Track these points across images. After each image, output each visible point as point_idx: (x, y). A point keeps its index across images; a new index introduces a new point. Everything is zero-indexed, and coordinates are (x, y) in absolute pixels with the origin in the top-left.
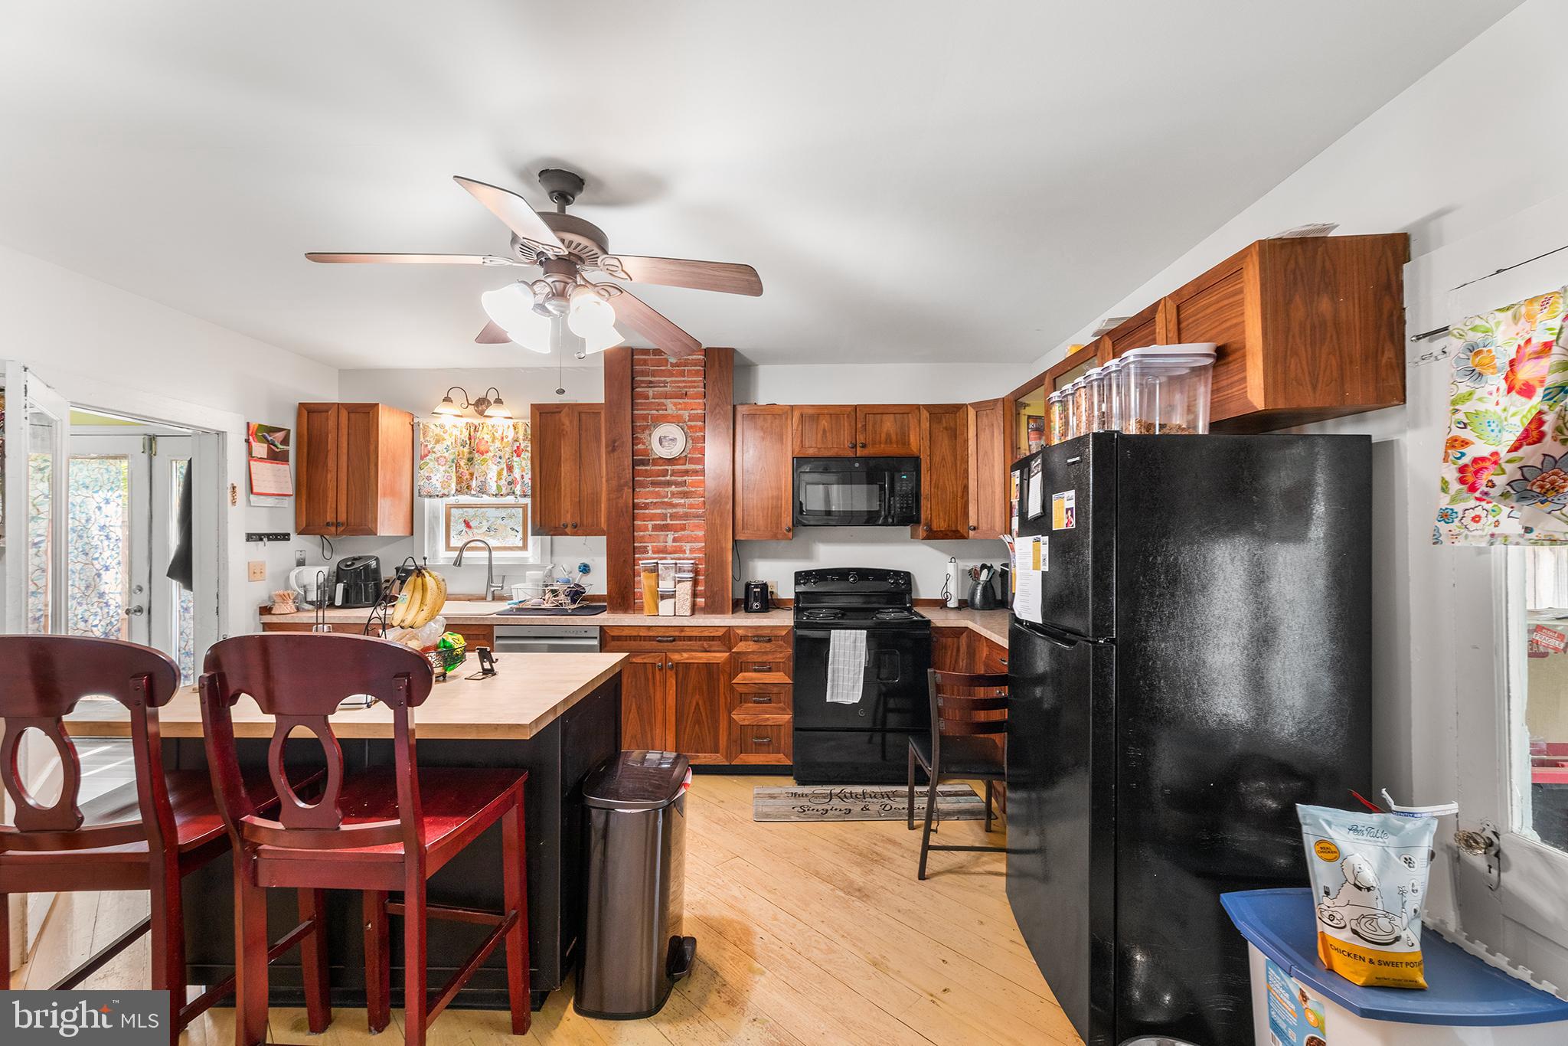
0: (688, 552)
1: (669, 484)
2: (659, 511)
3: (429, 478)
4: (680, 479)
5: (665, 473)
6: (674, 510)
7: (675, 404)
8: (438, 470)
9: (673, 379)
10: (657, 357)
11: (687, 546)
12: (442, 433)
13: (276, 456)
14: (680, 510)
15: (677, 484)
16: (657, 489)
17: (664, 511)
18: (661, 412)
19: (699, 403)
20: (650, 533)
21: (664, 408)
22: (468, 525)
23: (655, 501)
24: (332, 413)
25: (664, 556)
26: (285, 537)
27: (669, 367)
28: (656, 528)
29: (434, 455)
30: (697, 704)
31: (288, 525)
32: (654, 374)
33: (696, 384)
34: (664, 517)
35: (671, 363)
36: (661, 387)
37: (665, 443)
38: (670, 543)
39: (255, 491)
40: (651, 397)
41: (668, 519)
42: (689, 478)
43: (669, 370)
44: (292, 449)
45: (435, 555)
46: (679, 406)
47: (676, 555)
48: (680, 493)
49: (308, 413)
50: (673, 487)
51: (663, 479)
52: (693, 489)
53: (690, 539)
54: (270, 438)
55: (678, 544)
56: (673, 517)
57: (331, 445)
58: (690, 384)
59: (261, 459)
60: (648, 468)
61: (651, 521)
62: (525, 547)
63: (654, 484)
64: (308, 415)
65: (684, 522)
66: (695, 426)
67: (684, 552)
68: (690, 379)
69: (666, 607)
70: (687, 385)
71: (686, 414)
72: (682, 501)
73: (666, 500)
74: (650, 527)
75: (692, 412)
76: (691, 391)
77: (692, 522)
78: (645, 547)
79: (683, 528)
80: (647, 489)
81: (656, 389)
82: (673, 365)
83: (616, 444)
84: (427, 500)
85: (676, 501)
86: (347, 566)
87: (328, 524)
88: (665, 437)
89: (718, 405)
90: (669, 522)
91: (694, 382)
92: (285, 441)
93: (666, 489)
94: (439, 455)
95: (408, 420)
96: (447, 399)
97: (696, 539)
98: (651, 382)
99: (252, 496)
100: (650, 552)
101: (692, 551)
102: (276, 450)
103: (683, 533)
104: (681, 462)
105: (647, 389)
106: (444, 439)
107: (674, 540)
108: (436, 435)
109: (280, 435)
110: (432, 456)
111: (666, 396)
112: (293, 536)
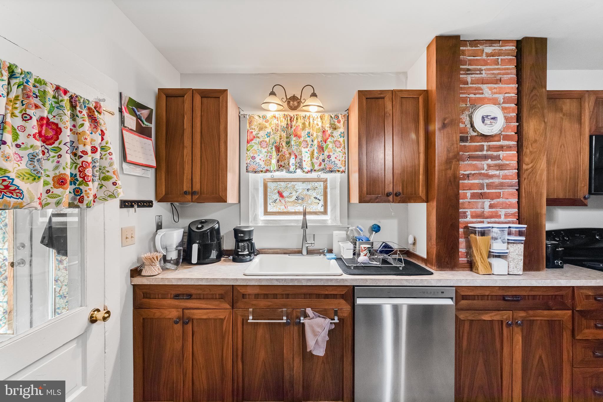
0: (503, 217)
1: (486, 158)
2: (476, 181)
3: (253, 158)
4: (495, 153)
5: (481, 149)
6: (491, 181)
7: (491, 89)
8: (261, 152)
9: (488, 67)
10: (474, 48)
11: (502, 212)
12: (264, 123)
13: (142, 131)
14: (496, 181)
15: (493, 158)
16: (474, 162)
17: (481, 181)
18: (477, 96)
19: (512, 88)
20: (469, 200)
21: (481, 91)
22: (281, 195)
23: (473, 172)
24: (188, 98)
25: (482, 220)
26: (148, 204)
27: (484, 57)
28: (473, 196)
29: (258, 139)
30: (540, 357)
31: (150, 193)
32: (471, 63)
33: (509, 71)
34: (481, 186)
35: (486, 53)
36: (477, 74)
37: (487, 121)
38: (487, 209)
39: (127, 159)
40: (469, 82)
41: (485, 188)
42: (504, 152)
43: (484, 60)
44: (153, 127)
45: (255, 218)
46: (495, 91)
47: (493, 220)
48: (496, 165)
49: (166, 97)
50: (490, 160)
51: (480, 153)
52: (507, 162)
53: (504, 205)
54: (138, 113)
55: (494, 210)
56: (489, 186)
57: (187, 125)
58: (503, 71)
59: (131, 130)
60: (467, 144)
61: (470, 189)
62: (325, 212)
63: (471, 157)
64: (166, 98)
65: (499, 191)
66: (509, 108)
67: (499, 216)
68: (504, 67)
69: (499, 266)
70: (501, 72)
71: (501, 97)
72: (497, 172)
73: (483, 172)
74: (469, 195)
75: (507, 95)
76: (506, 77)
77: (506, 190)
78: (465, 213)
79: (498, 196)
80: (466, 162)
81: (473, 76)
82: (488, 55)
83: (446, 122)
84: (250, 175)
85: (491, 172)
86: (198, 228)
87: (186, 193)
88: (488, 116)
89: (534, 88)
90: (486, 190)
91: (508, 69)
92: (149, 119)
93: (483, 162)
94: (261, 139)
96: (272, 93)
97: (509, 206)
98: (468, 70)
99: (125, 165)
100: (469, 217)
101: (506, 216)
102: (143, 125)
103: (498, 200)
104: (496, 139)
105: (465, 76)
106: (266, 127)
107: (491, 206)
108: (260, 124)
109: (145, 112)
110: (256, 141)
111: (483, 82)
112: (155, 203)
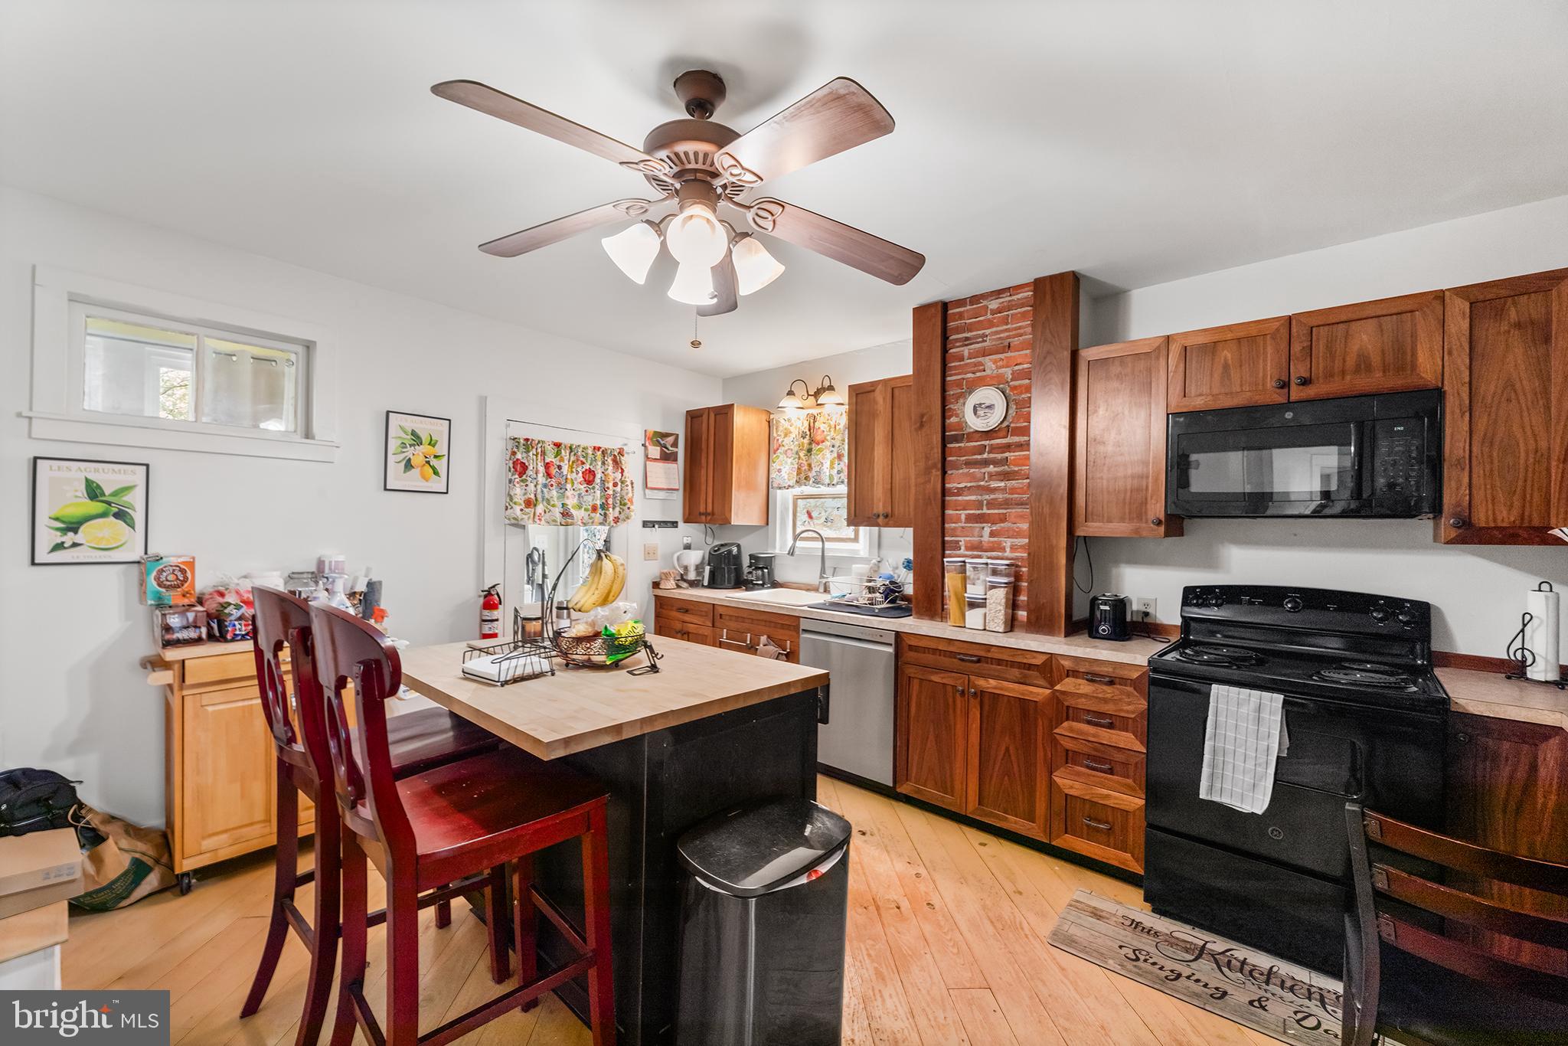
0: (1008, 550)
1: (986, 463)
2: (973, 498)
3: (779, 471)
4: (999, 456)
5: (982, 450)
6: (992, 496)
7: (995, 362)
8: (786, 463)
9: (994, 329)
10: (974, 306)
11: (1008, 543)
12: (789, 427)
13: (668, 457)
14: (1000, 496)
15: (995, 462)
16: (972, 471)
17: (979, 497)
18: (978, 374)
19: (1026, 354)
20: (963, 525)
21: (981, 368)
22: (810, 517)
23: (969, 485)
24: (705, 417)
25: (980, 553)
26: (674, 524)
27: (989, 316)
28: (970, 519)
29: (783, 448)
30: (1007, 749)
31: (677, 514)
32: (970, 328)
33: (1022, 331)
34: (979, 505)
35: (991, 310)
36: (978, 343)
37: (981, 412)
38: (986, 538)
39: (649, 486)
40: (966, 358)
41: (985, 507)
42: (1012, 454)
43: (989, 320)
44: (681, 451)
45: (781, 544)
46: (1001, 363)
47: (994, 554)
48: (998, 474)
49: (692, 418)
50: (992, 466)
51: (979, 457)
52: (1016, 469)
53: (1011, 533)
54: (662, 442)
55: (996, 539)
56: (991, 504)
57: (704, 446)
58: (1014, 333)
59: (655, 460)
60: (962, 445)
61: (964, 509)
62: (856, 539)
63: (968, 464)
64: (691, 421)
65: (1004, 511)
66: (1020, 386)
67: (1003, 549)
68: (1015, 326)
69: (974, 618)
70: (1011, 333)
71: (1008, 373)
72: (1002, 484)
73: (982, 483)
74: (963, 517)
75: (1017, 368)
76: (1016, 341)
77: (1014, 510)
78: (957, 542)
79: (1003, 519)
80: (961, 471)
81: (972, 346)
82: (994, 312)
83: (924, 420)
84: (779, 491)
85: (994, 484)
86: (715, 551)
87: (701, 514)
88: (981, 404)
89: (1049, 353)
90: (985, 511)
91: (1020, 328)
92: (675, 444)
93: (983, 470)
94: (786, 448)
95: (764, 417)
96: (791, 393)
97: (1018, 534)
98: (967, 339)
99: (647, 491)
100: (963, 548)
101: (1013, 548)
102: (668, 451)
103: (1002, 525)
104: (1003, 433)
105: (962, 349)
106: (791, 432)
107: (992, 534)
108: (786, 429)
109: (671, 439)
110: (782, 450)
111: (985, 353)
112: (681, 524)
